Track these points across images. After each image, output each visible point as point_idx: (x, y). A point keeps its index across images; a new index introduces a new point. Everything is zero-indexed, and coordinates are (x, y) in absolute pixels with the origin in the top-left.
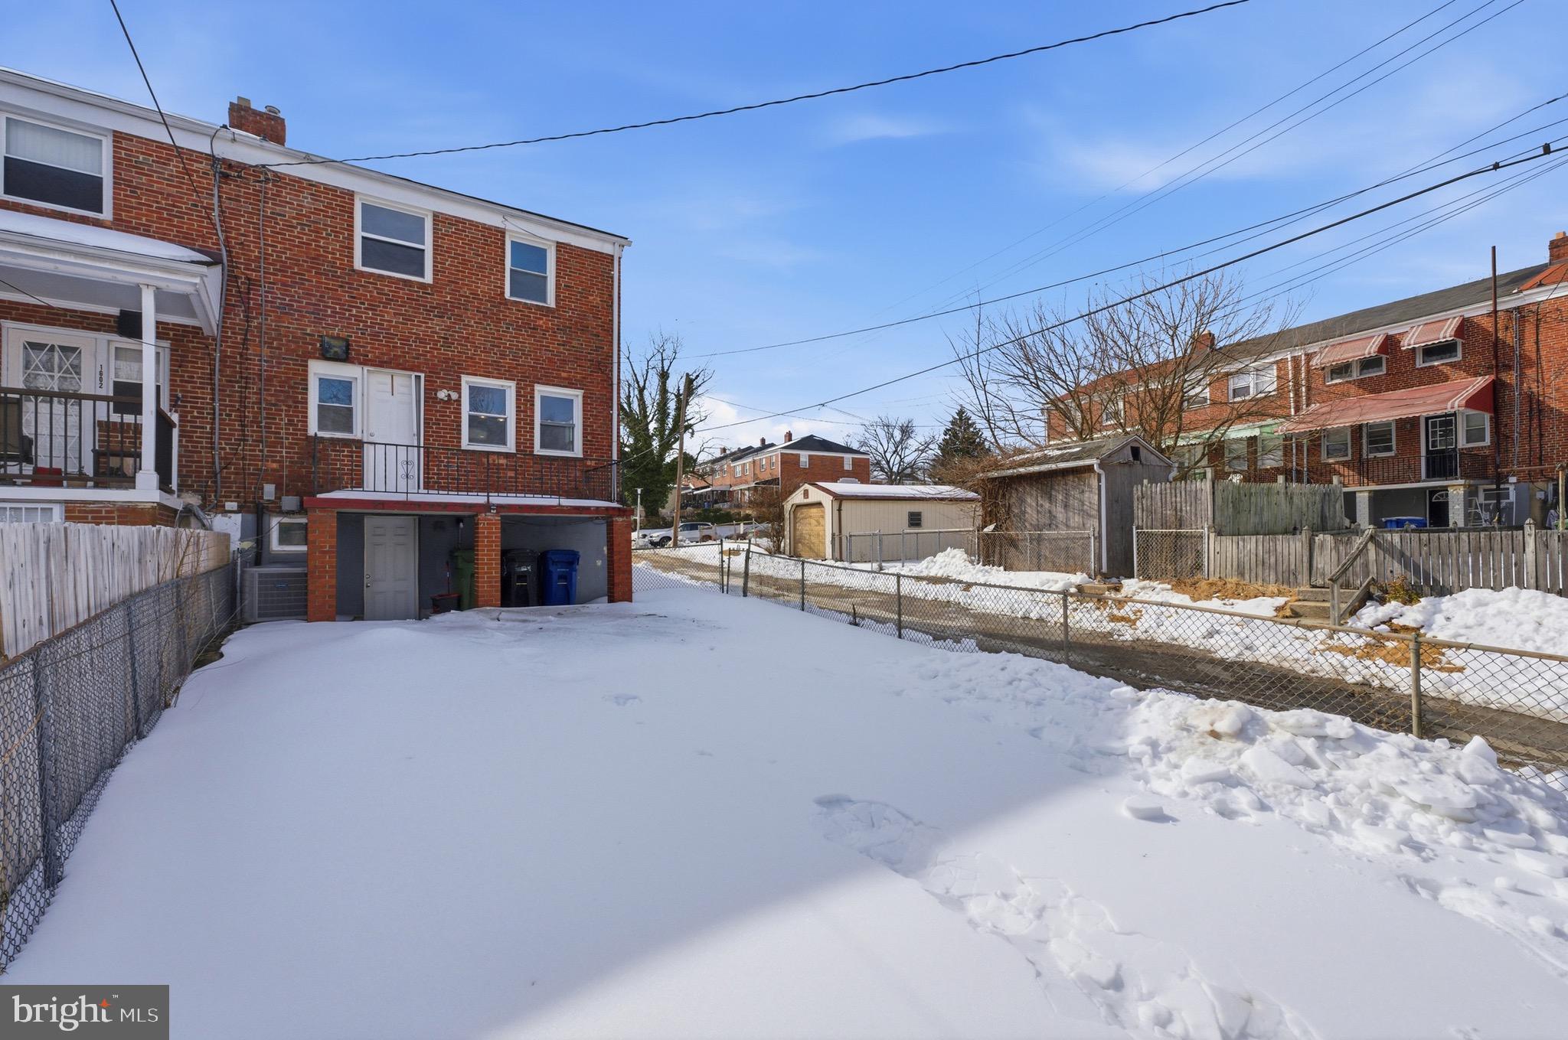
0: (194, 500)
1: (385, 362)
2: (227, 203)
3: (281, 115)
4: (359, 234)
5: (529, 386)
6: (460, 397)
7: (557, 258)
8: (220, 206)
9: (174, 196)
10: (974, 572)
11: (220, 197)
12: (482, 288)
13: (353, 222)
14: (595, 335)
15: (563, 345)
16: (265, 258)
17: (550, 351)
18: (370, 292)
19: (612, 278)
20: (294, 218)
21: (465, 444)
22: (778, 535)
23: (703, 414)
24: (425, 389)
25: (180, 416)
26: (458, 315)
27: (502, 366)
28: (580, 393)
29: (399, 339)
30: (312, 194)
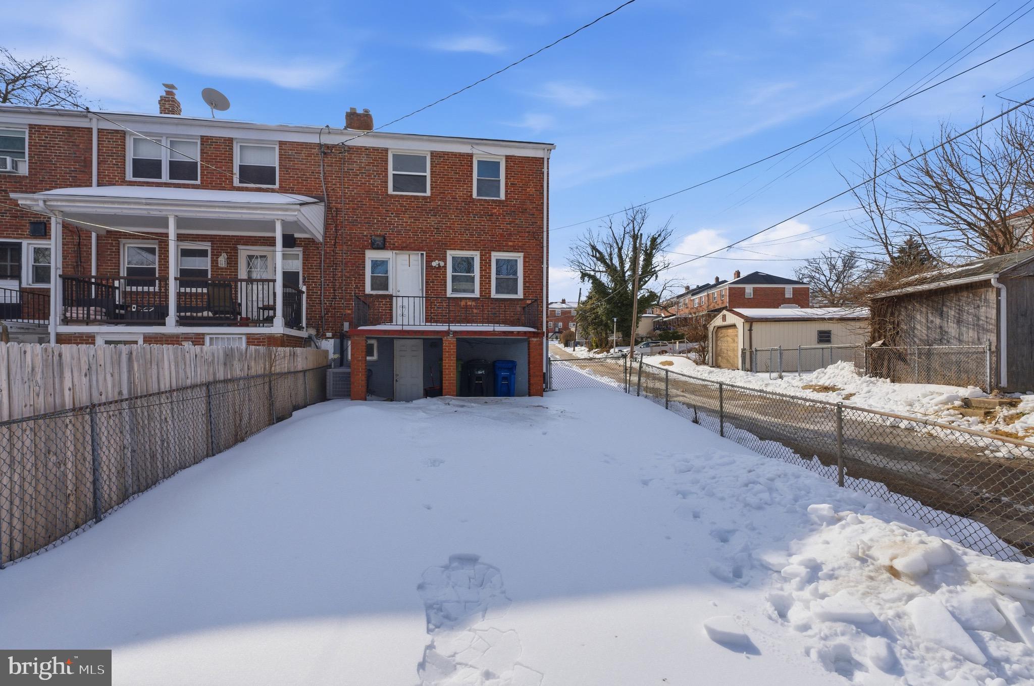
0: (313, 332)
1: (404, 247)
2: (327, 168)
3: (370, 113)
4: (391, 172)
5: (488, 253)
6: (446, 264)
7: (506, 166)
8: (324, 171)
9: (304, 170)
10: (860, 382)
11: (324, 165)
12: (459, 194)
13: (387, 166)
14: (532, 215)
15: (510, 224)
16: (344, 196)
17: (501, 229)
18: (396, 206)
19: (543, 173)
20: (358, 170)
21: (449, 293)
22: (703, 351)
23: (666, 263)
24: (426, 261)
25: (307, 287)
26: (444, 213)
27: (471, 242)
28: (521, 255)
29: (412, 232)
30: (366, 155)
